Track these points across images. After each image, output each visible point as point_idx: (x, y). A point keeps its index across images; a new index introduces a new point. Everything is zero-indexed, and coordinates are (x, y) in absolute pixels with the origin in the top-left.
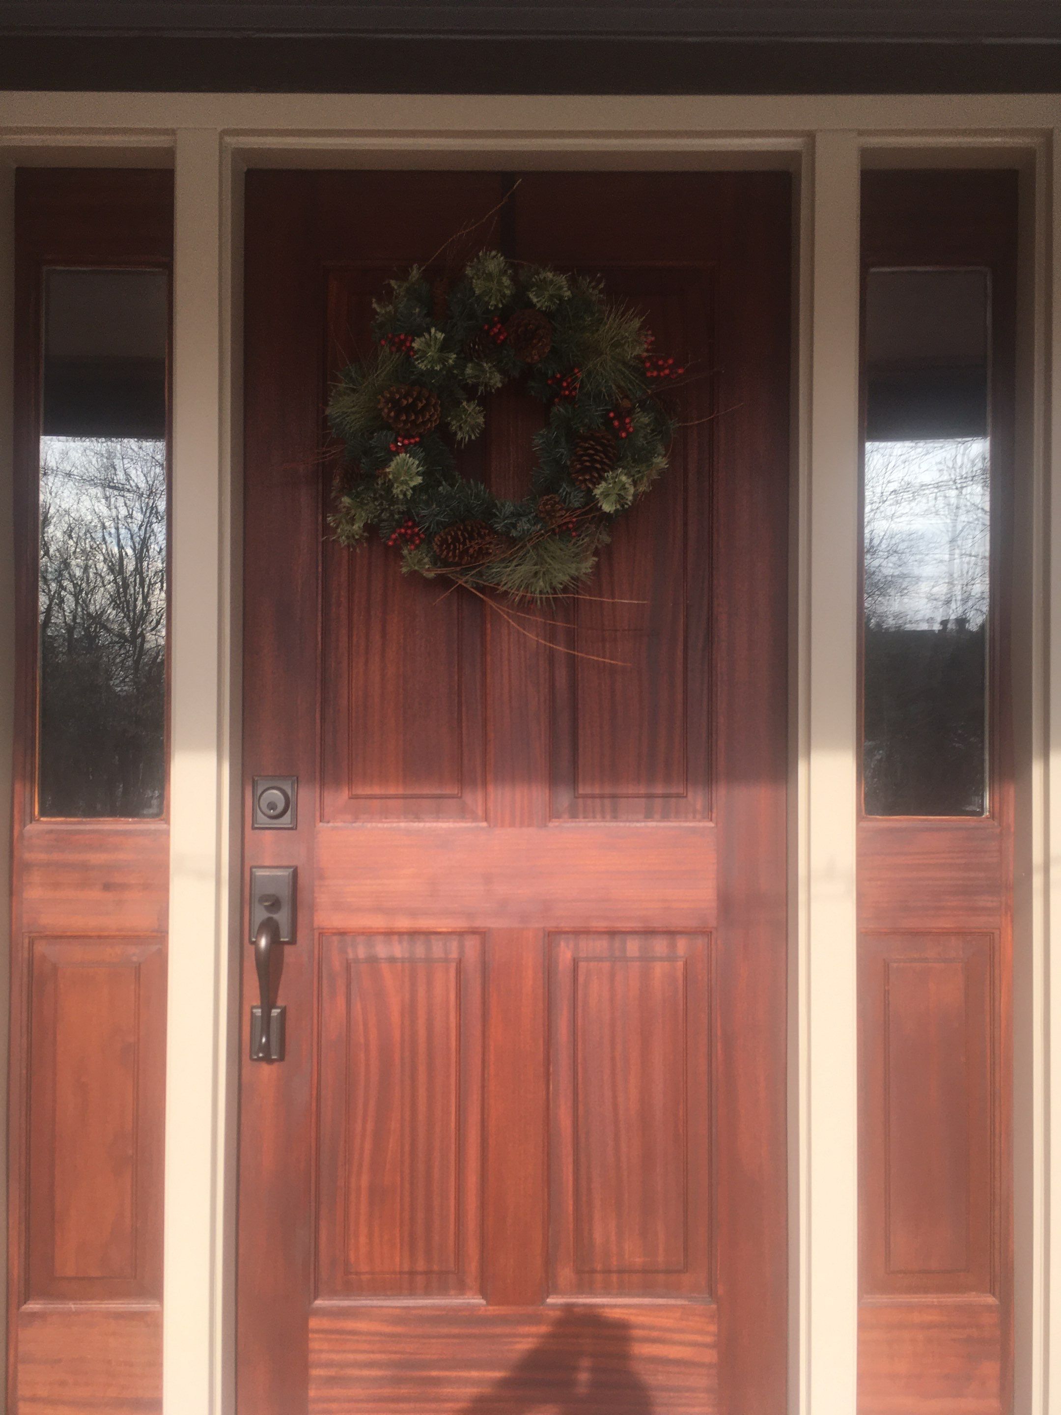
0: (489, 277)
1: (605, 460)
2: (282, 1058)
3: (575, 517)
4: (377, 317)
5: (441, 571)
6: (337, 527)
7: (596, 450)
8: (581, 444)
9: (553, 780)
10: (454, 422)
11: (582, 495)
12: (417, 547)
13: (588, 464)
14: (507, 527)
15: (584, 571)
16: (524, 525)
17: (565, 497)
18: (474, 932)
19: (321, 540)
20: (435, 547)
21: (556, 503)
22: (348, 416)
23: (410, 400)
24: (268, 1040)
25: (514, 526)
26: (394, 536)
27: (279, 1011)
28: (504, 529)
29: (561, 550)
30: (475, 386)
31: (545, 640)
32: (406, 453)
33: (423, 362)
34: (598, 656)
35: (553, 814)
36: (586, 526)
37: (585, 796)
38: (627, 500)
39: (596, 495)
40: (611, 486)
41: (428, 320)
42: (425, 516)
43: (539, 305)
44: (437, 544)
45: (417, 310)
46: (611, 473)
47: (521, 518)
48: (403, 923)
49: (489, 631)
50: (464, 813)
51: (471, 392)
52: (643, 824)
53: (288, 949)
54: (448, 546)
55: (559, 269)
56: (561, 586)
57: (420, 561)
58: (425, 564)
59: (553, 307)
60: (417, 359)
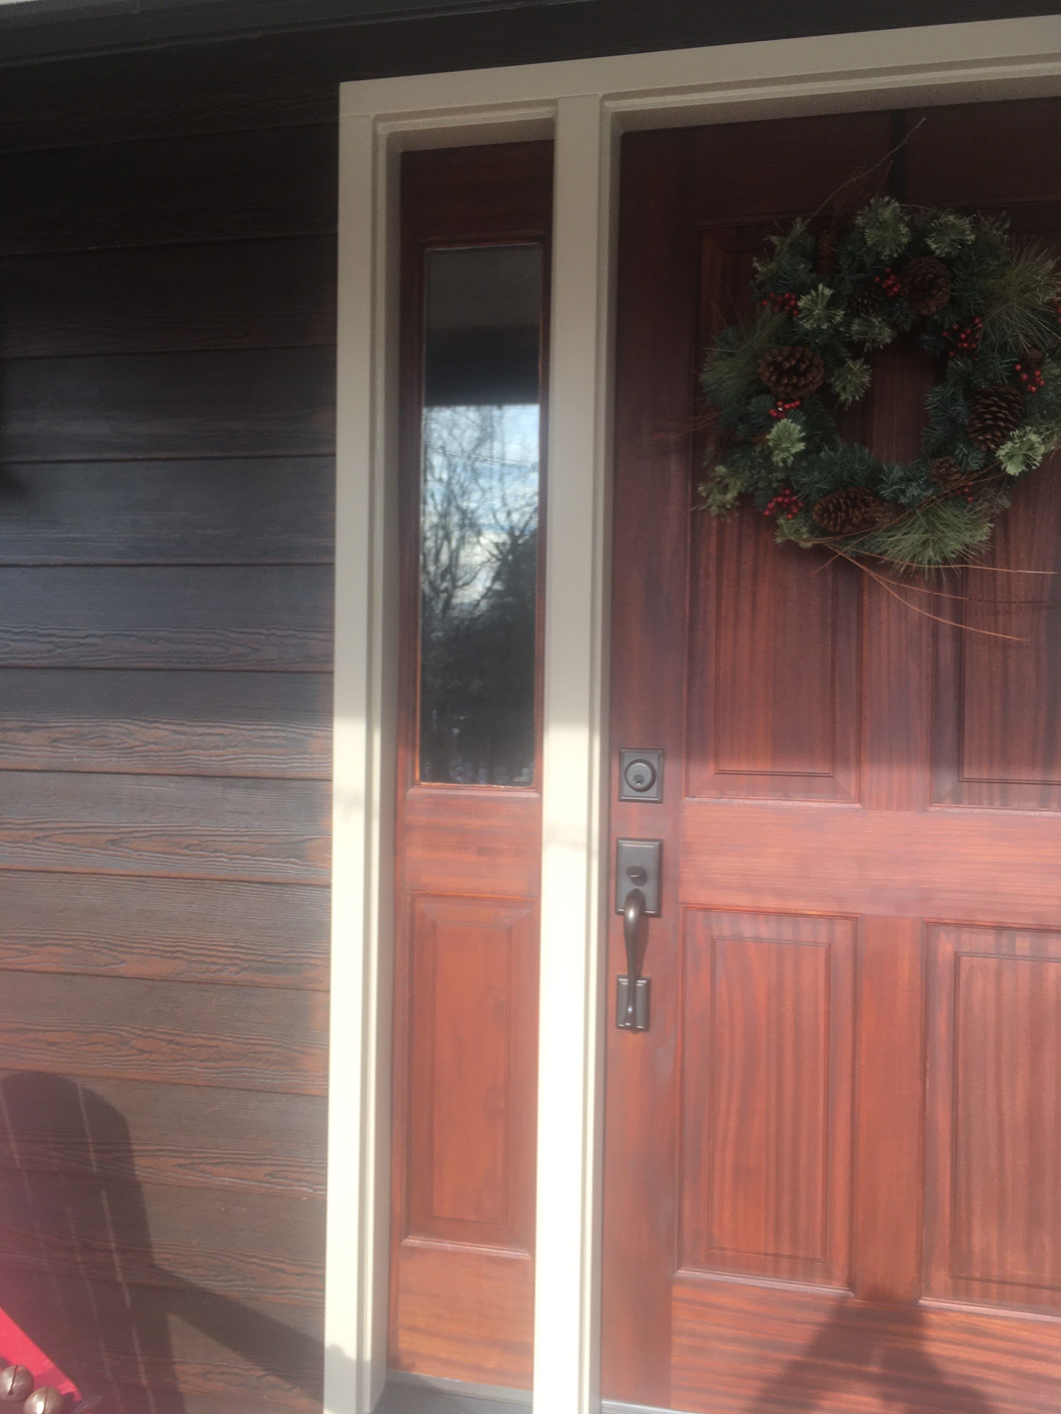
0: (883, 225)
1: (1009, 417)
2: (647, 1029)
3: (973, 480)
4: (757, 276)
5: (819, 541)
6: (708, 497)
7: (1001, 407)
8: (983, 400)
9: (935, 761)
10: (838, 383)
11: (980, 456)
12: (795, 516)
13: (990, 422)
14: (896, 494)
15: (979, 538)
16: (914, 490)
17: (962, 461)
18: (846, 917)
19: (690, 510)
20: (815, 516)
21: (951, 466)
22: (724, 382)
23: (794, 362)
24: (634, 1009)
25: (903, 492)
26: (770, 506)
27: (644, 982)
28: (892, 495)
29: (955, 516)
30: (861, 343)
31: (929, 613)
32: (788, 418)
33: (808, 321)
34: (989, 630)
35: (934, 798)
36: (983, 490)
37: (971, 781)
38: (1035, 460)
39: (999, 456)
40: (1017, 445)
41: (813, 275)
42: (805, 484)
43: (938, 252)
44: (817, 514)
45: (802, 266)
46: (1017, 431)
47: (910, 483)
48: (771, 903)
49: (866, 603)
50: (836, 793)
51: (856, 349)
52: (1037, 813)
53: (652, 922)
54: (830, 515)
55: (962, 211)
56: (953, 556)
57: (797, 531)
58: (802, 534)
59: (954, 253)
60: (801, 319)
